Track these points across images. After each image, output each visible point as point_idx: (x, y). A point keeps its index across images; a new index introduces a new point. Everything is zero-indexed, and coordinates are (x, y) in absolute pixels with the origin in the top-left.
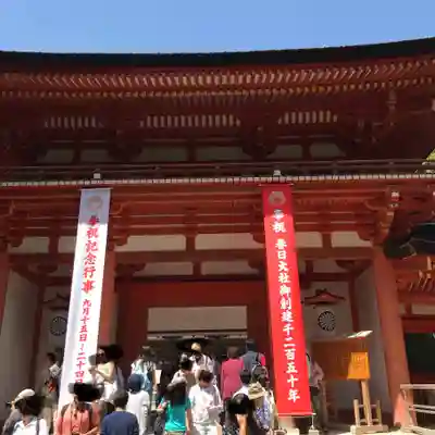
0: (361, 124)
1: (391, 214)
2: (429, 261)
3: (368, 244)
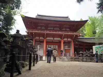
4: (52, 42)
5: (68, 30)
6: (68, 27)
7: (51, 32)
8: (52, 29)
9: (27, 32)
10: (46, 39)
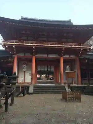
1: (81, 53)
2: (86, 61)
3: (76, 57)
6: (71, 36)
7: (43, 44)
9: (2, 45)
10: (36, 56)
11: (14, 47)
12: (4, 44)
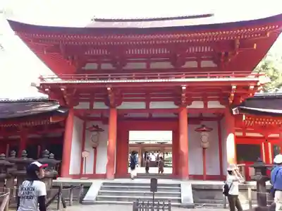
0: (223, 53)
1: (233, 95)
2: (244, 116)
3: (223, 107)
4: (150, 119)
5: (210, 64)
6: (208, 53)
7: (131, 78)
8: (143, 66)
9: (38, 87)
11: (63, 89)
12: (41, 84)
